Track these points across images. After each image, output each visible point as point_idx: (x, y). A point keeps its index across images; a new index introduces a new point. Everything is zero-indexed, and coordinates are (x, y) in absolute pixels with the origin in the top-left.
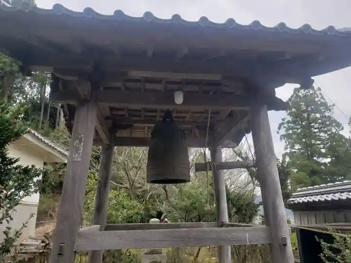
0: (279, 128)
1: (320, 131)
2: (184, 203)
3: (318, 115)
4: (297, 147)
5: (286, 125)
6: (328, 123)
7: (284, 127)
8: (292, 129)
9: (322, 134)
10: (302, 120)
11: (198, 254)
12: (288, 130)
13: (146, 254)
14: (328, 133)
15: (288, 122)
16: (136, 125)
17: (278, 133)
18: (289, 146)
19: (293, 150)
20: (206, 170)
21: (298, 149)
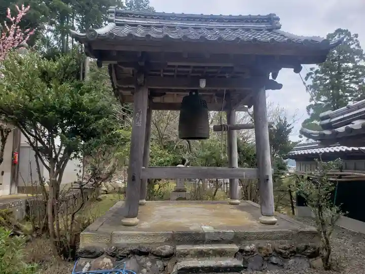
0: (306, 79)
1: (350, 82)
2: (205, 153)
3: (350, 65)
4: (323, 98)
5: (313, 76)
6: (360, 73)
7: (312, 77)
8: (320, 79)
9: (352, 85)
10: (332, 70)
11: (215, 193)
12: (315, 80)
13: (174, 191)
14: (360, 84)
15: (317, 72)
16: (167, 93)
17: (304, 83)
18: (314, 98)
19: (319, 102)
20: (221, 130)
21: (323, 101)
